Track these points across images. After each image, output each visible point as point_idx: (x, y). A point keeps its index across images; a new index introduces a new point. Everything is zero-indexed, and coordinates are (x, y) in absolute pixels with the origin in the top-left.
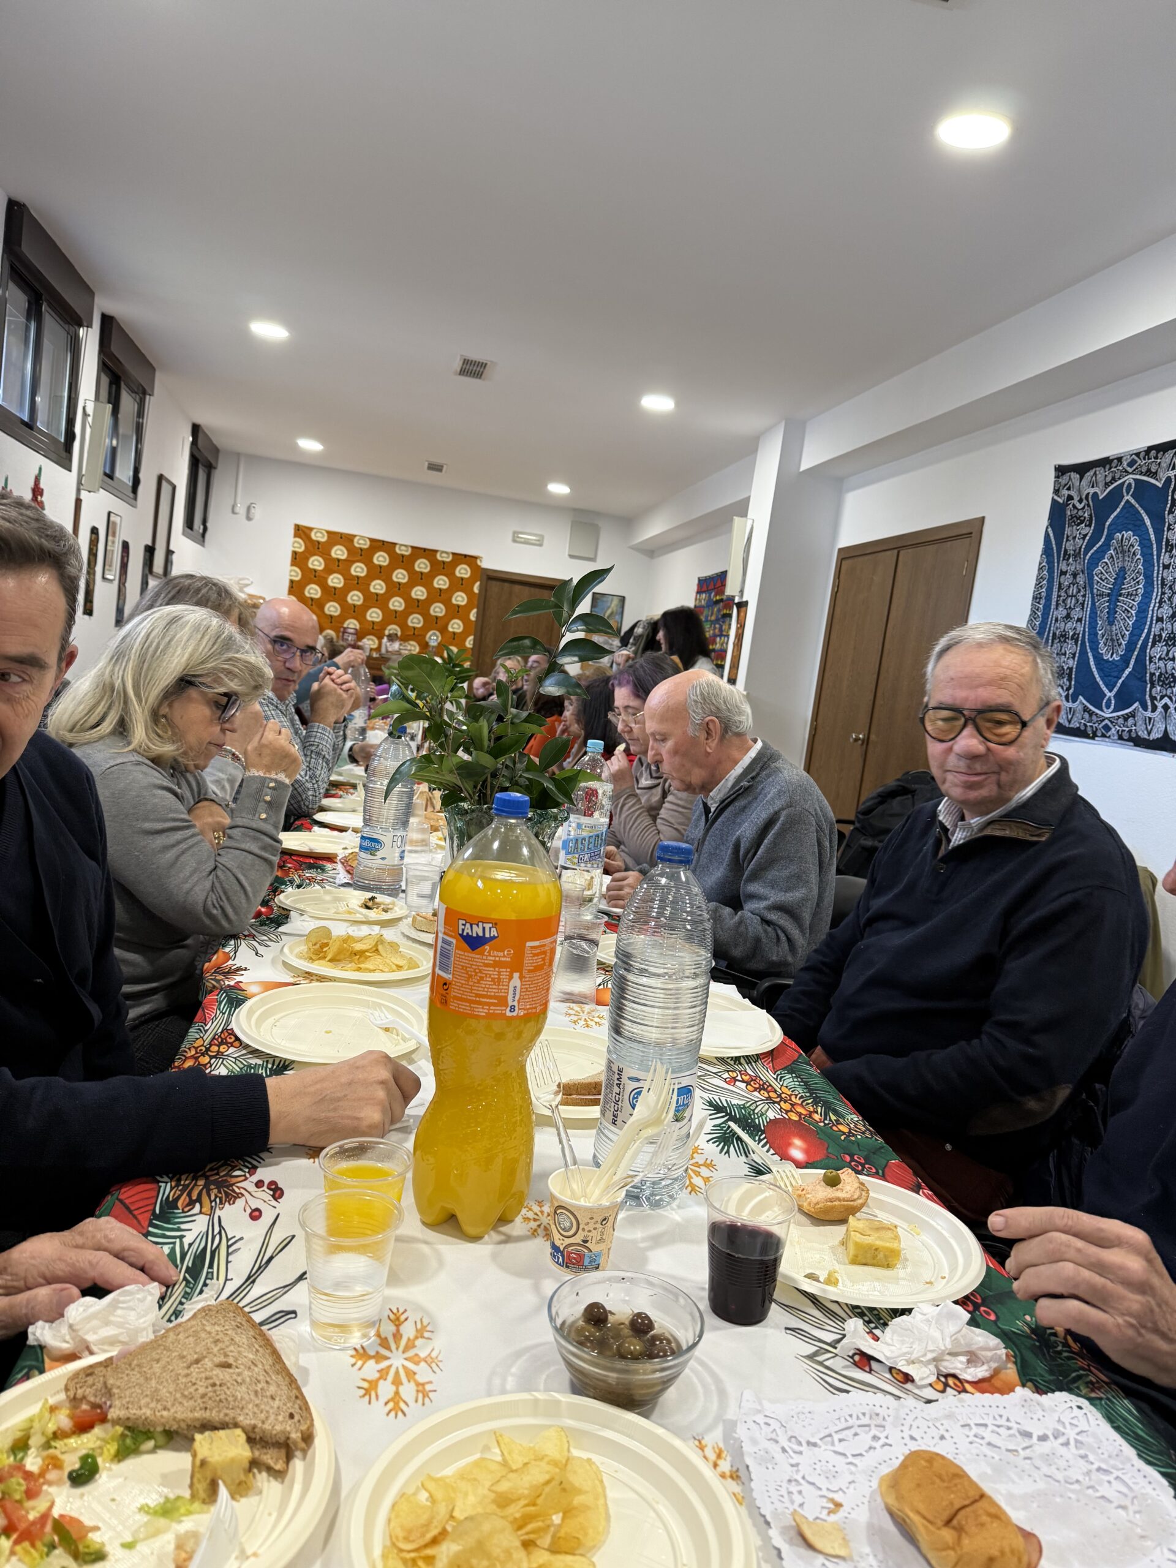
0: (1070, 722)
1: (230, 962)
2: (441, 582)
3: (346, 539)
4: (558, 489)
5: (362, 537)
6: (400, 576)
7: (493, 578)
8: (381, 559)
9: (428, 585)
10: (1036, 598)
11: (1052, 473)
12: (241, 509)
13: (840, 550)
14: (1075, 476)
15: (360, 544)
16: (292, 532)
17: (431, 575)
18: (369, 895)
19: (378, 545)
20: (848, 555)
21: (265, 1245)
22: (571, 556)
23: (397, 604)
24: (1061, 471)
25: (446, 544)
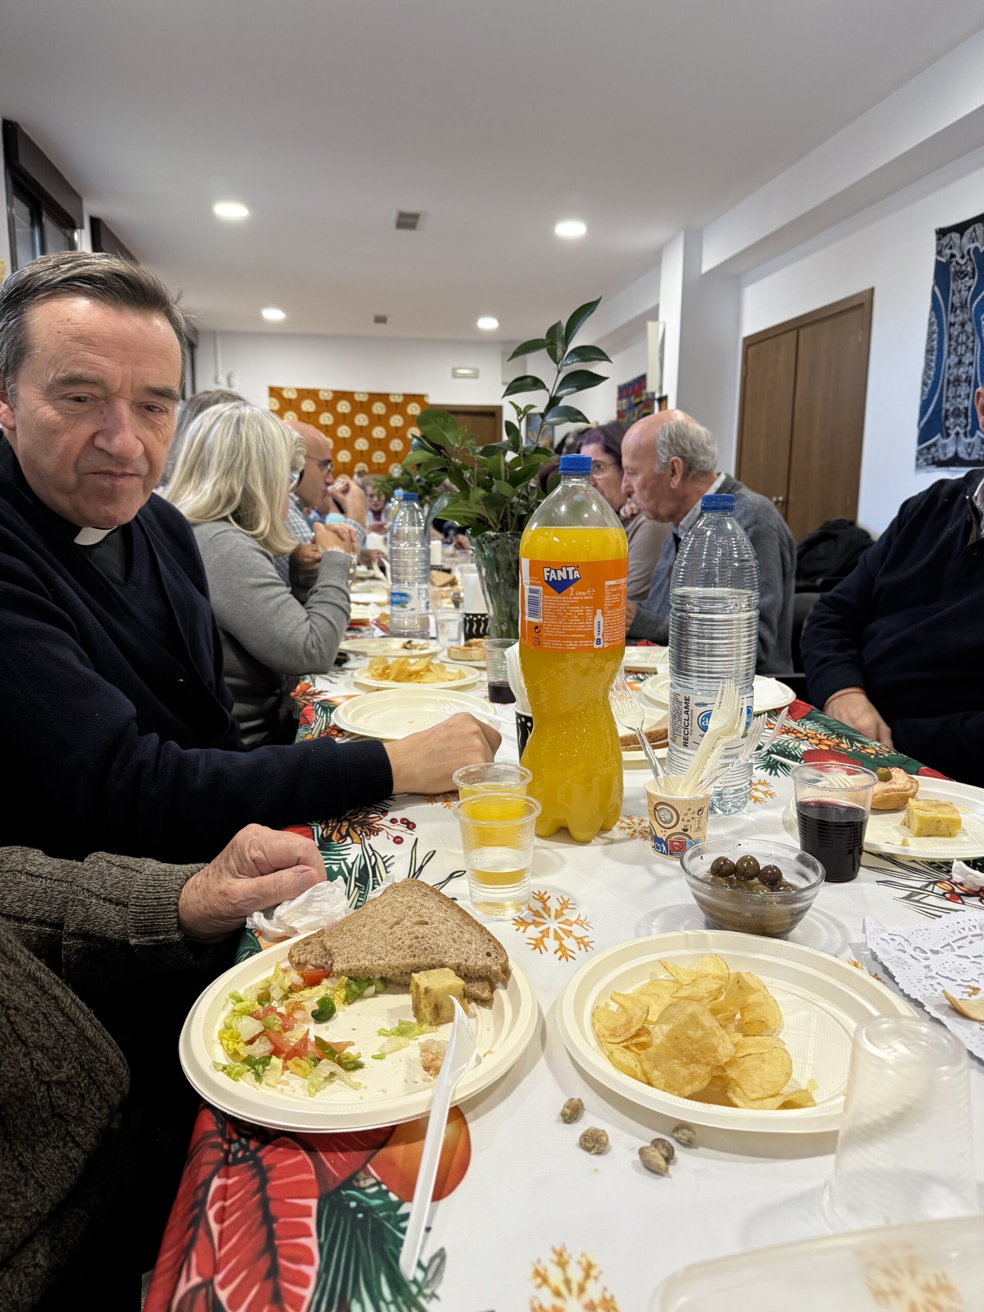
0: (969, 455)
1: (312, 689)
2: (396, 421)
3: (312, 394)
4: (488, 324)
5: (326, 391)
6: (361, 420)
7: (440, 412)
8: (343, 407)
9: (385, 424)
10: (929, 351)
11: (933, 237)
13: (745, 339)
14: (955, 236)
15: (325, 396)
16: (266, 392)
17: (387, 416)
18: (406, 640)
19: (340, 395)
20: (751, 342)
21: (413, 859)
23: (361, 444)
24: (942, 233)
25: (396, 387)
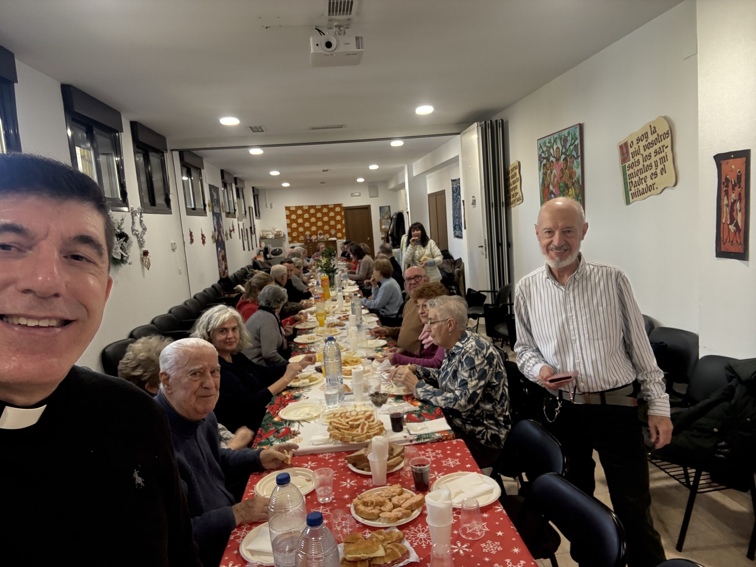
2: (332, 214)
3: (301, 208)
4: (360, 180)
5: (306, 206)
6: (319, 215)
7: (348, 209)
8: (312, 211)
9: (328, 216)
11: (451, 182)
12: (269, 206)
16: (284, 209)
17: (329, 212)
19: (311, 207)
20: (430, 196)
22: (370, 197)
23: (320, 224)
25: (331, 202)
